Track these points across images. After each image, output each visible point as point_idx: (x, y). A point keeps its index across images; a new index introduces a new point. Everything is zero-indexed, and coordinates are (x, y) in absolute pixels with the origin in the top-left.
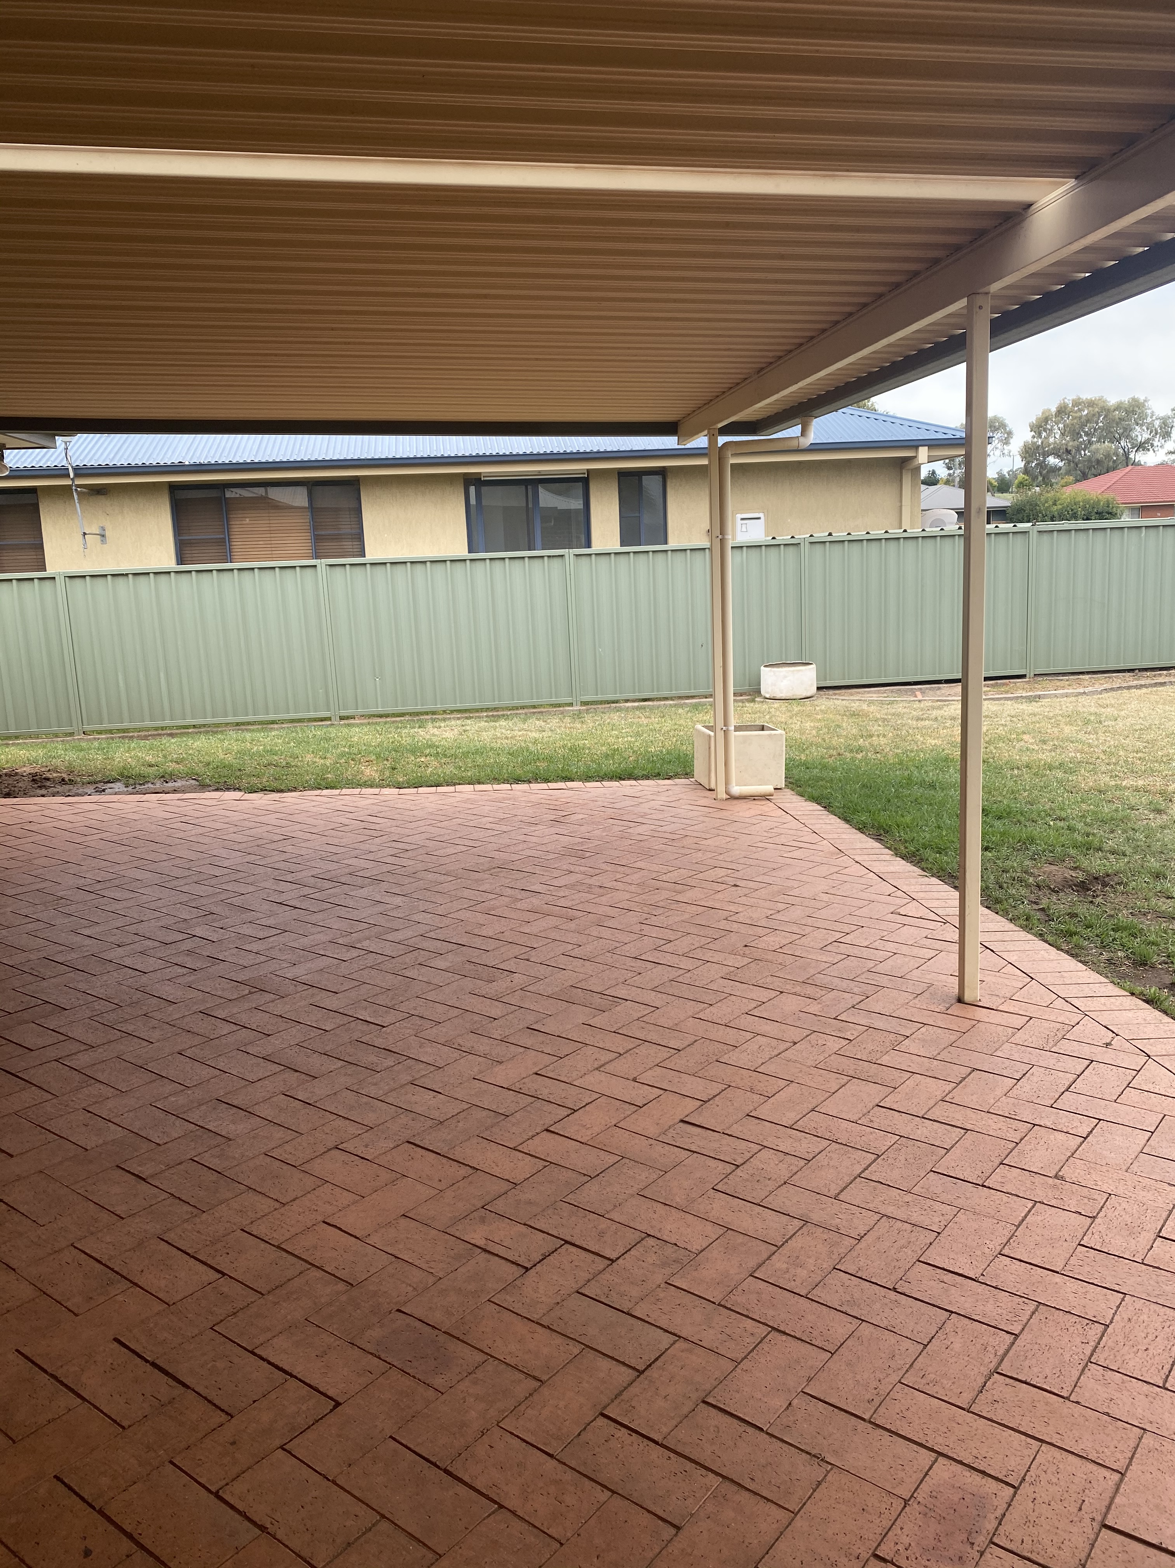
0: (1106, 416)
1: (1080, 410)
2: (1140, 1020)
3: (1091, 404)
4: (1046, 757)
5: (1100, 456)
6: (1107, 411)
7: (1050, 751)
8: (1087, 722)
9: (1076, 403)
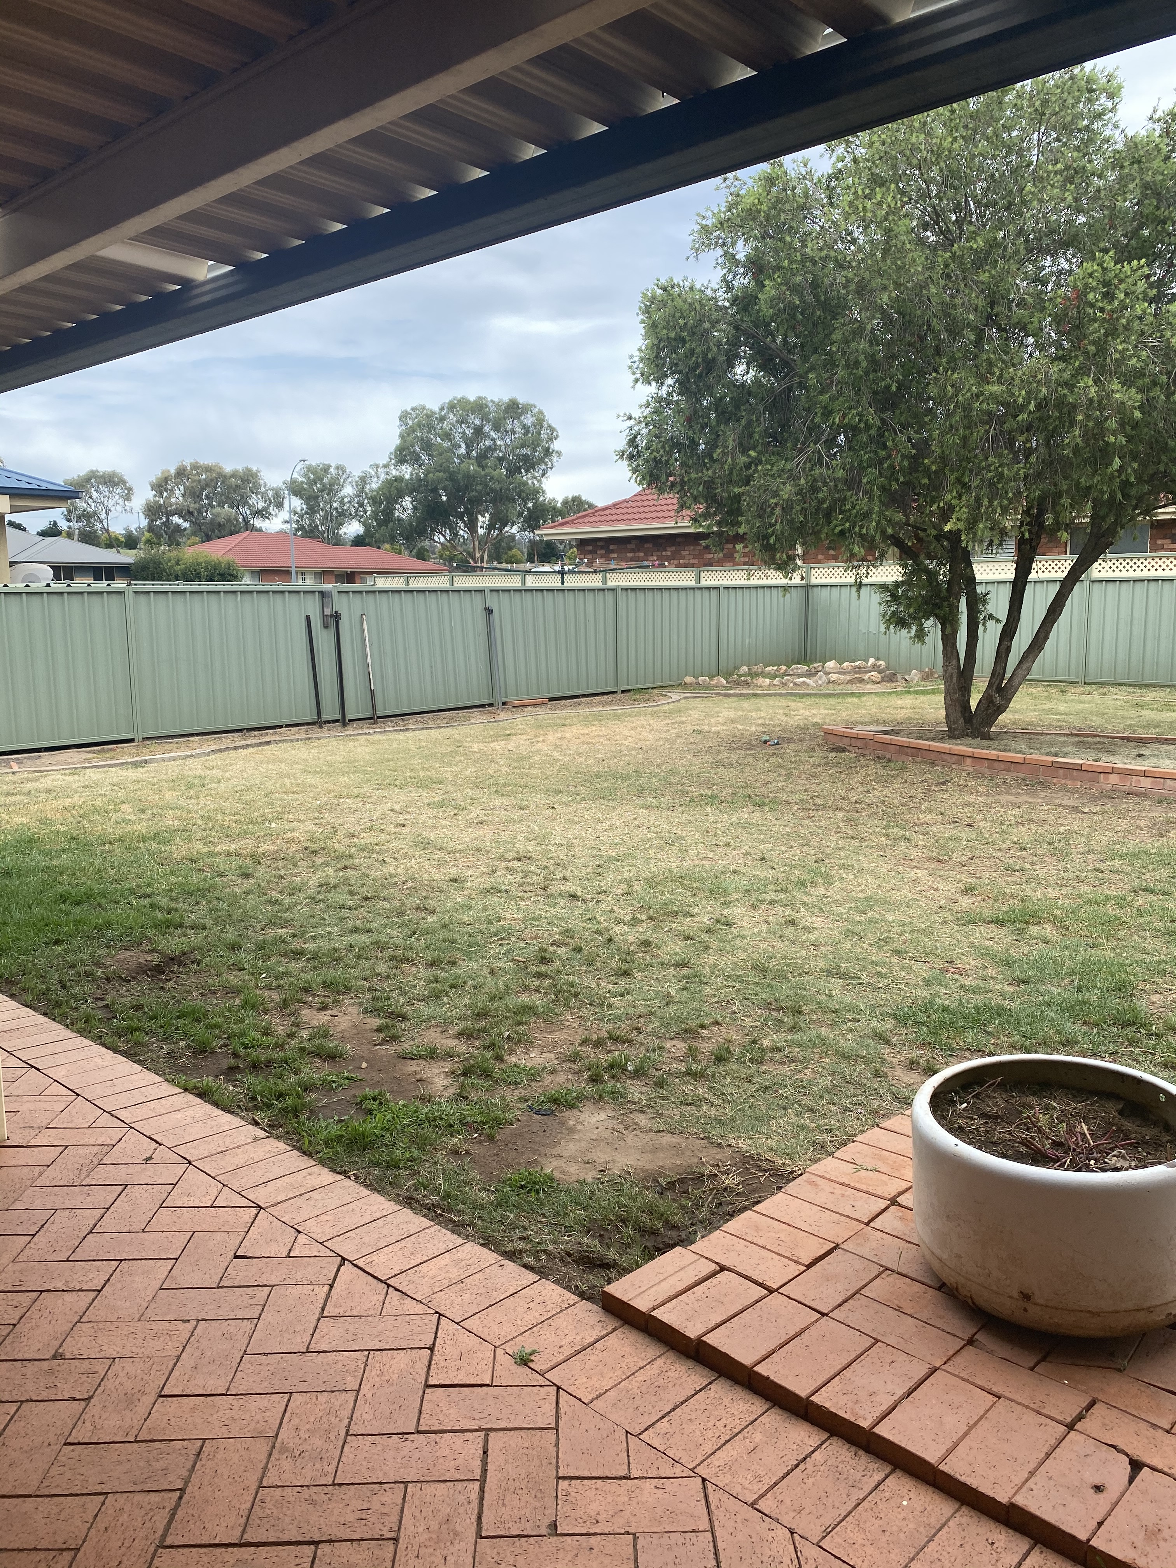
0: (223, 483)
1: (198, 474)
2: (189, 1120)
3: (208, 469)
4: (141, 828)
5: (221, 520)
6: (224, 478)
7: (148, 820)
8: (190, 786)
9: (195, 467)
